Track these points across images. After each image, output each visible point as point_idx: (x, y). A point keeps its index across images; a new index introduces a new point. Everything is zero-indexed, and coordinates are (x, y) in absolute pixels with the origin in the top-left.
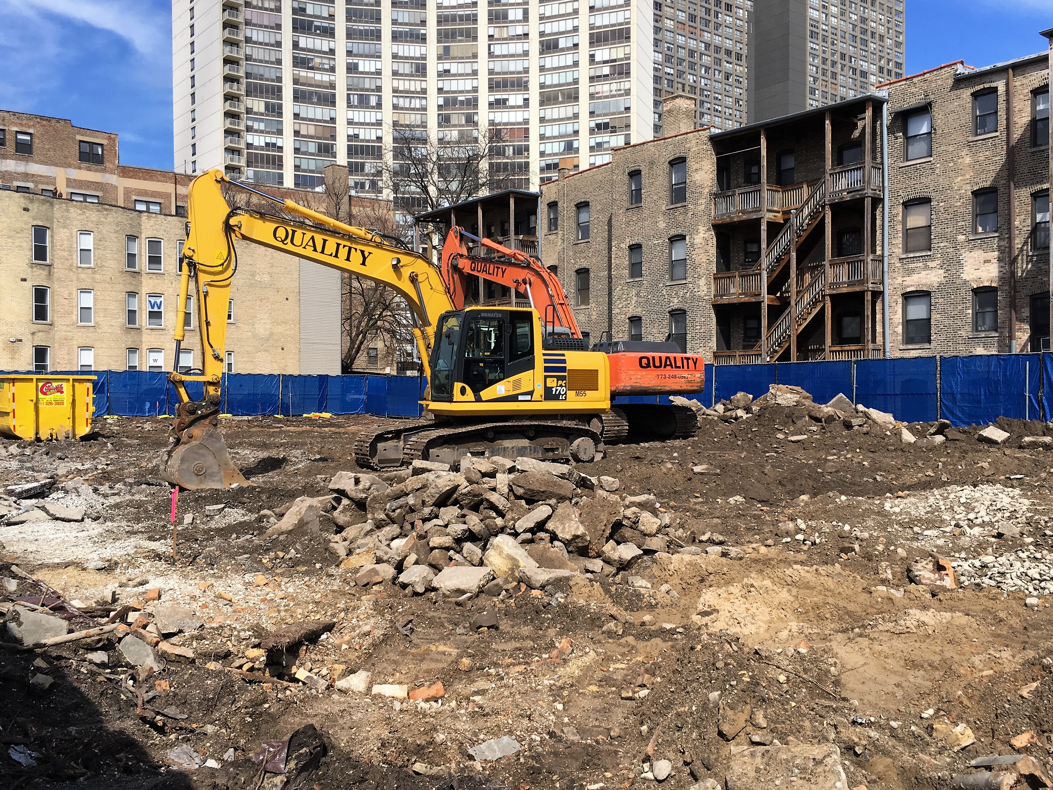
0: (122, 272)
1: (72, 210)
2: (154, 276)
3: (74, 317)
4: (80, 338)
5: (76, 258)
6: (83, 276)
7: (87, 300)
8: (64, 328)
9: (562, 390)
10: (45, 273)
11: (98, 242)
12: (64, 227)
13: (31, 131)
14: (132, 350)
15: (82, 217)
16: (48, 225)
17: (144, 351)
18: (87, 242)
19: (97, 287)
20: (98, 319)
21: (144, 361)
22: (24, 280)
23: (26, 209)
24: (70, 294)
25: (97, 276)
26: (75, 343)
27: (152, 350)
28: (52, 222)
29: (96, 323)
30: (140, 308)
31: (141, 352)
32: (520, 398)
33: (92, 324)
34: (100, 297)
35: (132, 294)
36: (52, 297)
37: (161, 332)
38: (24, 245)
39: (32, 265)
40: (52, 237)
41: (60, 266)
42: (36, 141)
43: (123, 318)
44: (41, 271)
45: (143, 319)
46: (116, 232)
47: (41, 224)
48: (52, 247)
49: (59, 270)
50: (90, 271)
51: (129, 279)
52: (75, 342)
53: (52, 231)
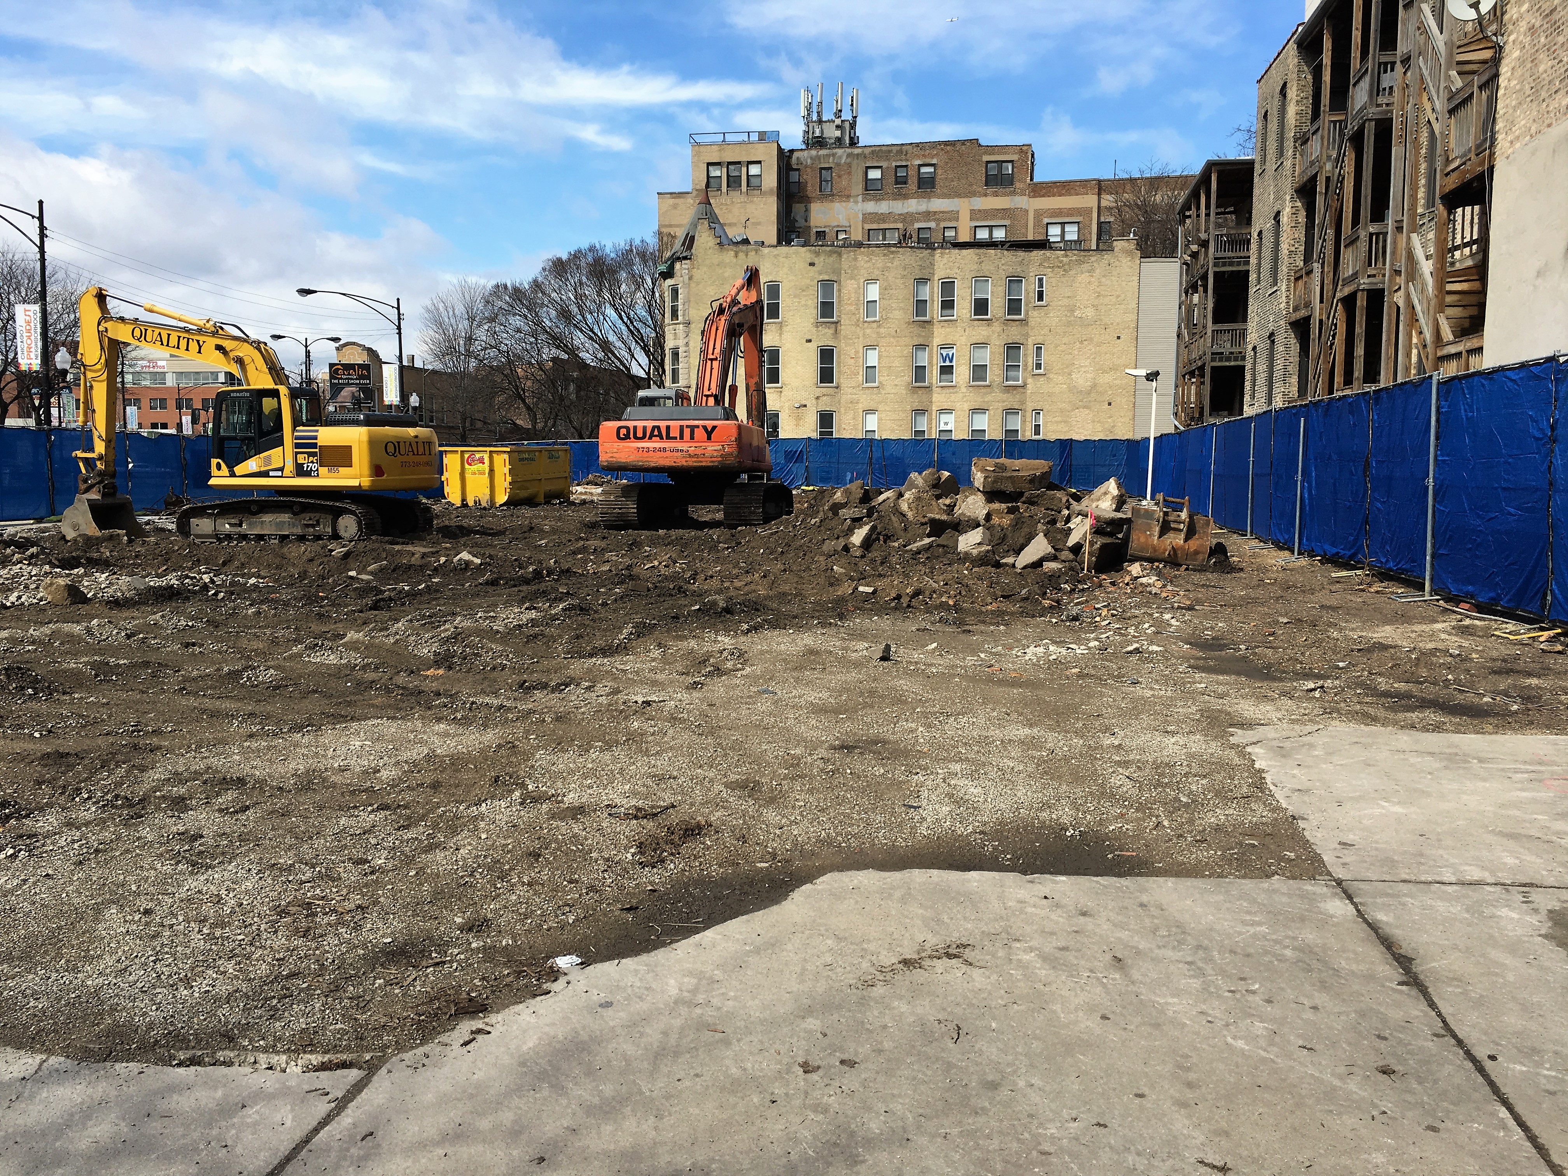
0: (909, 323)
1: (860, 258)
2: (946, 324)
3: (860, 378)
4: (865, 400)
5: (862, 311)
6: (868, 331)
7: (873, 358)
8: (850, 390)
9: (314, 466)
10: (830, 331)
11: (883, 291)
12: (852, 278)
13: (934, 161)
14: (920, 412)
15: (869, 264)
16: (835, 278)
17: (934, 413)
18: (873, 292)
19: (883, 342)
20: (882, 378)
21: (934, 425)
22: (809, 341)
23: (812, 264)
24: (857, 352)
25: (882, 330)
26: (861, 407)
27: (942, 411)
28: (839, 274)
29: (880, 383)
30: (930, 363)
31: (931, 414)
32: (271, 474)
33: (876, 384)
34: (884, 354)
35: (921, 347)
36: (839, 357)
37: (951, 390)
38: (810, 302)
39: (817, 325)
40: (839, 290)
41: (847, 322)
42: (939, 172)
43: (908, 376)
44: (827, 330)
45: (933, 375)
46: (903, 277)
47: (827, 278)
48: (840, 302)
49: (846, 328)
50: (875, 325)
51: (916, 330)
52: (860, 405)
53: (840, 284)
